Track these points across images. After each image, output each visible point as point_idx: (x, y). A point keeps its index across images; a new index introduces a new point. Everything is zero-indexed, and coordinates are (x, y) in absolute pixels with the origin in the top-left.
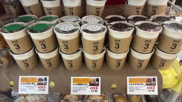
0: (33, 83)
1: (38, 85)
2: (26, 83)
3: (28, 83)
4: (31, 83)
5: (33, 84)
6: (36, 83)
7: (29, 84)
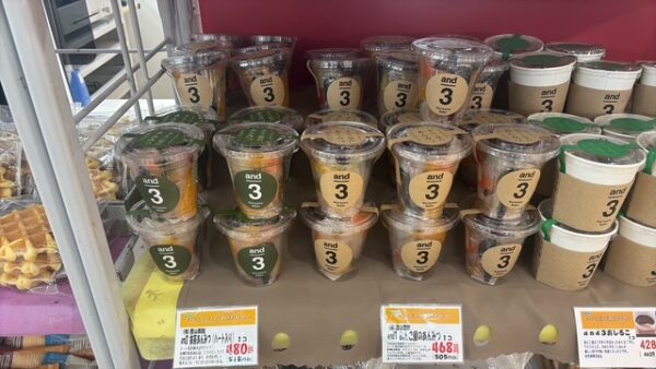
0: (621, 331)
1: (638, 336)
2: (600, 330)
3: (606, 331)
4: (617, 331)
5: (622, 333)
6: (633, 332)
7: (610, 333)
